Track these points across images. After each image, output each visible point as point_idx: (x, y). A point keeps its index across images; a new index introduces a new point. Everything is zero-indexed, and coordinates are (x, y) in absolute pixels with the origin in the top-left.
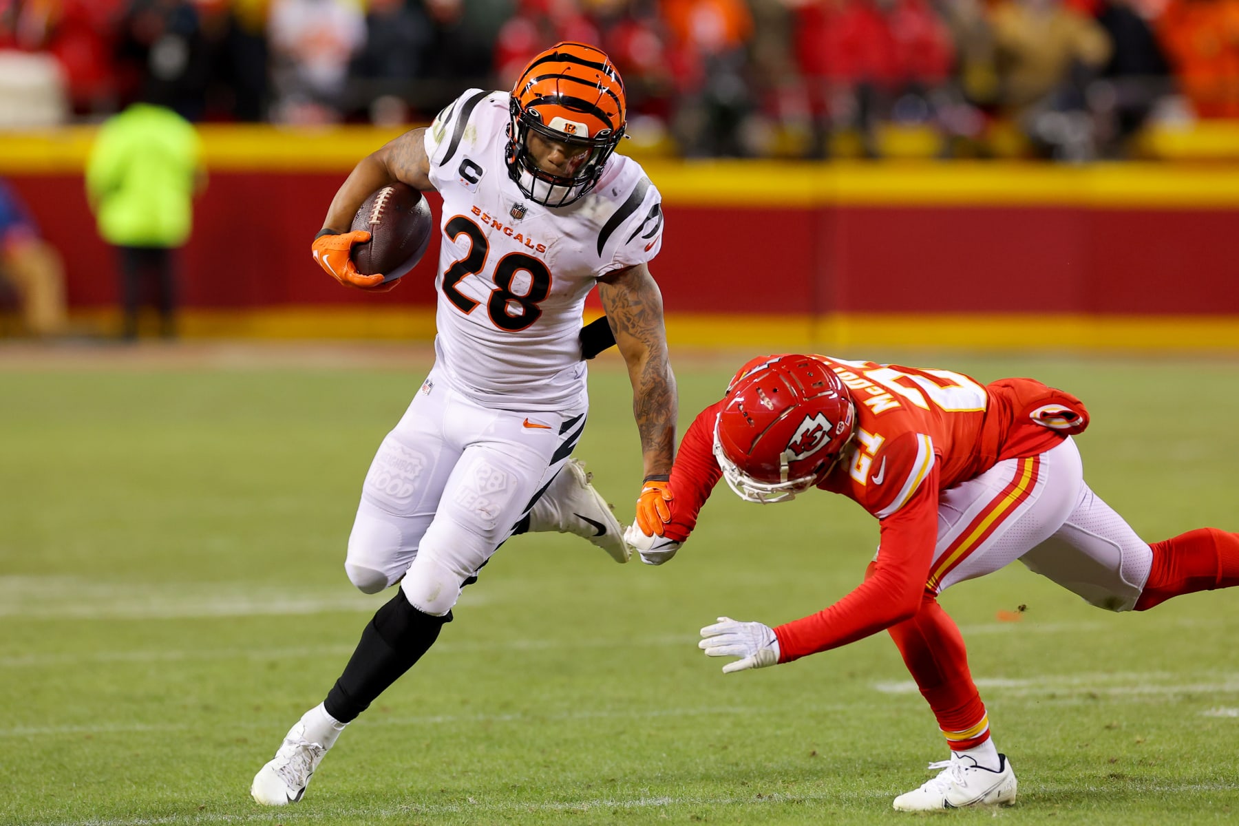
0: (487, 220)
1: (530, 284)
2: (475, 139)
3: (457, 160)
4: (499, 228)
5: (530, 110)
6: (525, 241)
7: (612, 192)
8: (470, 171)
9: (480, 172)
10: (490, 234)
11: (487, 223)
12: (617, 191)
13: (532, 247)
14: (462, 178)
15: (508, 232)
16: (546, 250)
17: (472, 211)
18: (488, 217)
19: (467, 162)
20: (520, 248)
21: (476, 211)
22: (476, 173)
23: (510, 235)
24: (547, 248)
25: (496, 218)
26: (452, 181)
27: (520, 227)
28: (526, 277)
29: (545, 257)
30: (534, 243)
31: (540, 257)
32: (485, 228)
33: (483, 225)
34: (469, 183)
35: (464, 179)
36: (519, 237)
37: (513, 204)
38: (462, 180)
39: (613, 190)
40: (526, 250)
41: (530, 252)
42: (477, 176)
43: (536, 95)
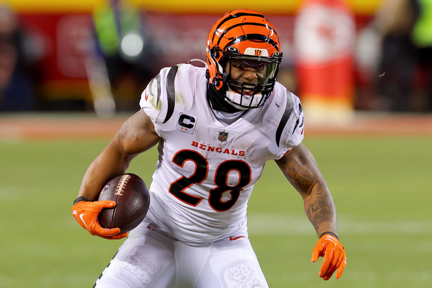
0: (204, 147)
1: (238, 177)
2: (184, 101)
3: (176, 117)
4: (213, 150)
5: (229, 49)
6: (231, 152)
7: (276, 106)
8: (187, 121)
9: (193, 120)
10: (207, 156)
11: (204, 149)
12: (278, 104)
13: (236, 154)
14: (182, 127)
15: (219, 150)
16: (245, 154)
17: (192, 145)
18: (204, 146)
19: (183, 117)
20: (229, 157)
21: (195, 144)
22: (191, 121)
23: (220, 152)
24: (245, 152)
25: (210, 145)
26: (175, 130)
27: (225, 145)
28: (235, 173)
29: (245, 158)
30: (237, 151)
31: (242, 159)
32: (203, 153)
33: (202, 152)
34: (187, 128)
35: (183, 127)
36: (227, 151)
37: (219, 133)
38: (182, 128)
39: (276, 104)
40: (233, 157)
41: (235, 158)
42: (192, 123)
43: (229, 39)
